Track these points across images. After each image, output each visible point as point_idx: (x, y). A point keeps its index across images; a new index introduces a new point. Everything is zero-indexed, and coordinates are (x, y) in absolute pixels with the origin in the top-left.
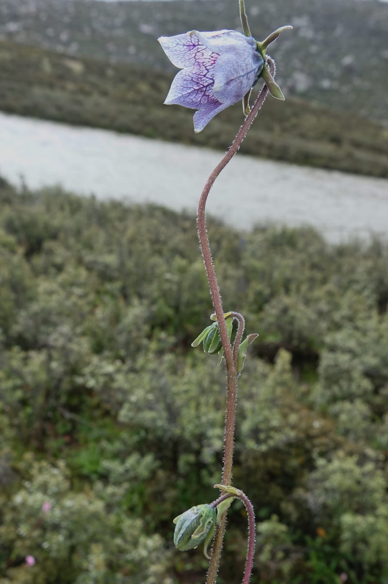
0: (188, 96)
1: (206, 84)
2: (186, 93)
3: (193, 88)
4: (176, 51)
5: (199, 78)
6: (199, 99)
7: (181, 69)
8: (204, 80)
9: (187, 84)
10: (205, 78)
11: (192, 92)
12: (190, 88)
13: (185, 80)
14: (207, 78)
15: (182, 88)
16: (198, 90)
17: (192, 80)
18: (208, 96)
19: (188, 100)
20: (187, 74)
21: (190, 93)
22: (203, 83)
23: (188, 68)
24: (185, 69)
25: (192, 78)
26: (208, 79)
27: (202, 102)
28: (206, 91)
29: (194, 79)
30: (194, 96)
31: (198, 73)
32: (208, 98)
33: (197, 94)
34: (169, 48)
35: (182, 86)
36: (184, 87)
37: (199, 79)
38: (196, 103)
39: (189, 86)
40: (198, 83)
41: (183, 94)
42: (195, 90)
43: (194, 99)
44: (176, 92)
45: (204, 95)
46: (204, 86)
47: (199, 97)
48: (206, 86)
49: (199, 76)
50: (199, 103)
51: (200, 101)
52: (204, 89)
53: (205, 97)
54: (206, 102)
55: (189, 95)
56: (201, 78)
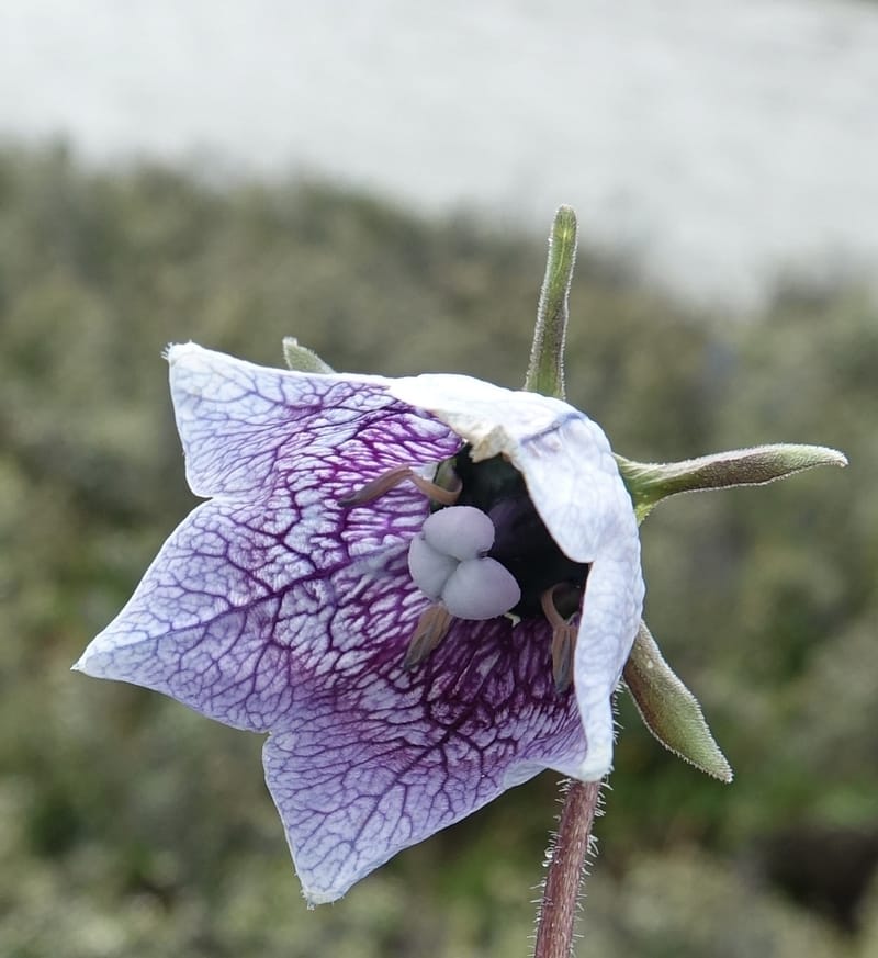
0: (199, 642)
1: (279, 582)
2: (194, 621)
3: (224, 598)
4: (228, 419)
5: (254, 547)
6: (248, 666)
7: (203, 500)
8: (273, 561)
9: (201, 576)
10: (279, 550)
11: (217, 618)
12: (215, 596)
13: (196, 554)
14: (290, 550)
15: (177, 592)
16: (244, 611)
17: (225, 555)
18: (289, 648)
19: (195, 661)
20: (212, 526)
21: (208, 624)
22: (271, 575)
23: (231, 499)
24: (218, 499)
25: (228, 544)
26: (289, 557)
27: (261, 682)
28: (277, 619)
29: (234, 556)
30: (227, 643)
31: (255, 523)
32: (289, 662)
33: (242, 632)
34: (201, 399)
35: (178, 585)
36: (188, 591)
37: (257, 555)
38: (237, 685)
39: (210, 589)
40: (248, 574)
41: (177, 625)
42: (233, 609)
43: (223, 663)
44: (147, 611)
45: (271, 642)
46: (271, 594)
47: (251, 652)
48: (279, 595)
49: (259, 538)
50: (247, 686)
51: (254, 676)
52: (270, 607)
53: (273, 652)
54: (280, 683)
55: (206, 634)
56: (265, 549)
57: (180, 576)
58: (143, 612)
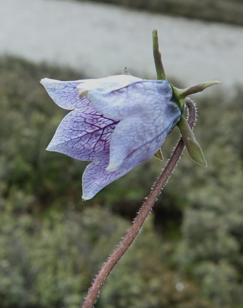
0: (78, 141)
1: (103, 126)
2: (77, 137)
3: (85, 131)
4: (65, 93)
5: (94, 119)
6: (93, 146)
7: (70, 111)
8: (100, 121)
9: (78, 127)
10: (102, 118)
11: (83, 136)
12: (82, 131)
13: (75, 122)
14: (105, 118)
15: (71, 131)
16: (92, 133)
17: (85, 121)
18: (105, 141)
19: (78, 146)
20: (79, 115)
21: (81, 137)
22: (100, 124)
23: (79, 109)
24: (76, 109)
25: (85, 119)
26: (106, 120)
27: (96, 149)
28: (102, 134)
29: (87, 121)
30: (86, 141)
31: (93, 113)
32: (105, 144)
33: (91, 138)
34: (55, 89)
35: (71, 129)
36: (74, 130)
37: (94, 120)
38: (89, 150)
39: (80, 129)
40: (92, 125)
41: (72, 138)
42: (88, 133)
43: (85, 146)
44: (63, 136)
45: (100, 140)
46: (100, 129)
47: (93, 143)
48: (104, 129)
49: (95, 117)
50: (93, 150)
51: (94, 148)
52: (101, 132)
53: (101, 142)
54: (102, 149)
55: (80, 139)
56: (97, 119)
57: (71, 127)
58: (62, 136)
